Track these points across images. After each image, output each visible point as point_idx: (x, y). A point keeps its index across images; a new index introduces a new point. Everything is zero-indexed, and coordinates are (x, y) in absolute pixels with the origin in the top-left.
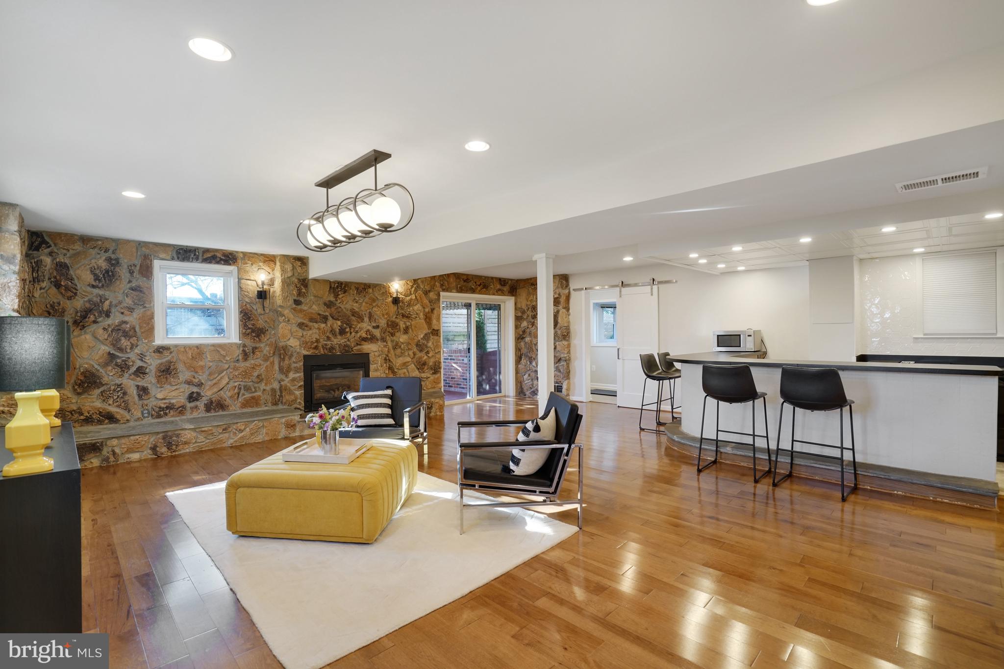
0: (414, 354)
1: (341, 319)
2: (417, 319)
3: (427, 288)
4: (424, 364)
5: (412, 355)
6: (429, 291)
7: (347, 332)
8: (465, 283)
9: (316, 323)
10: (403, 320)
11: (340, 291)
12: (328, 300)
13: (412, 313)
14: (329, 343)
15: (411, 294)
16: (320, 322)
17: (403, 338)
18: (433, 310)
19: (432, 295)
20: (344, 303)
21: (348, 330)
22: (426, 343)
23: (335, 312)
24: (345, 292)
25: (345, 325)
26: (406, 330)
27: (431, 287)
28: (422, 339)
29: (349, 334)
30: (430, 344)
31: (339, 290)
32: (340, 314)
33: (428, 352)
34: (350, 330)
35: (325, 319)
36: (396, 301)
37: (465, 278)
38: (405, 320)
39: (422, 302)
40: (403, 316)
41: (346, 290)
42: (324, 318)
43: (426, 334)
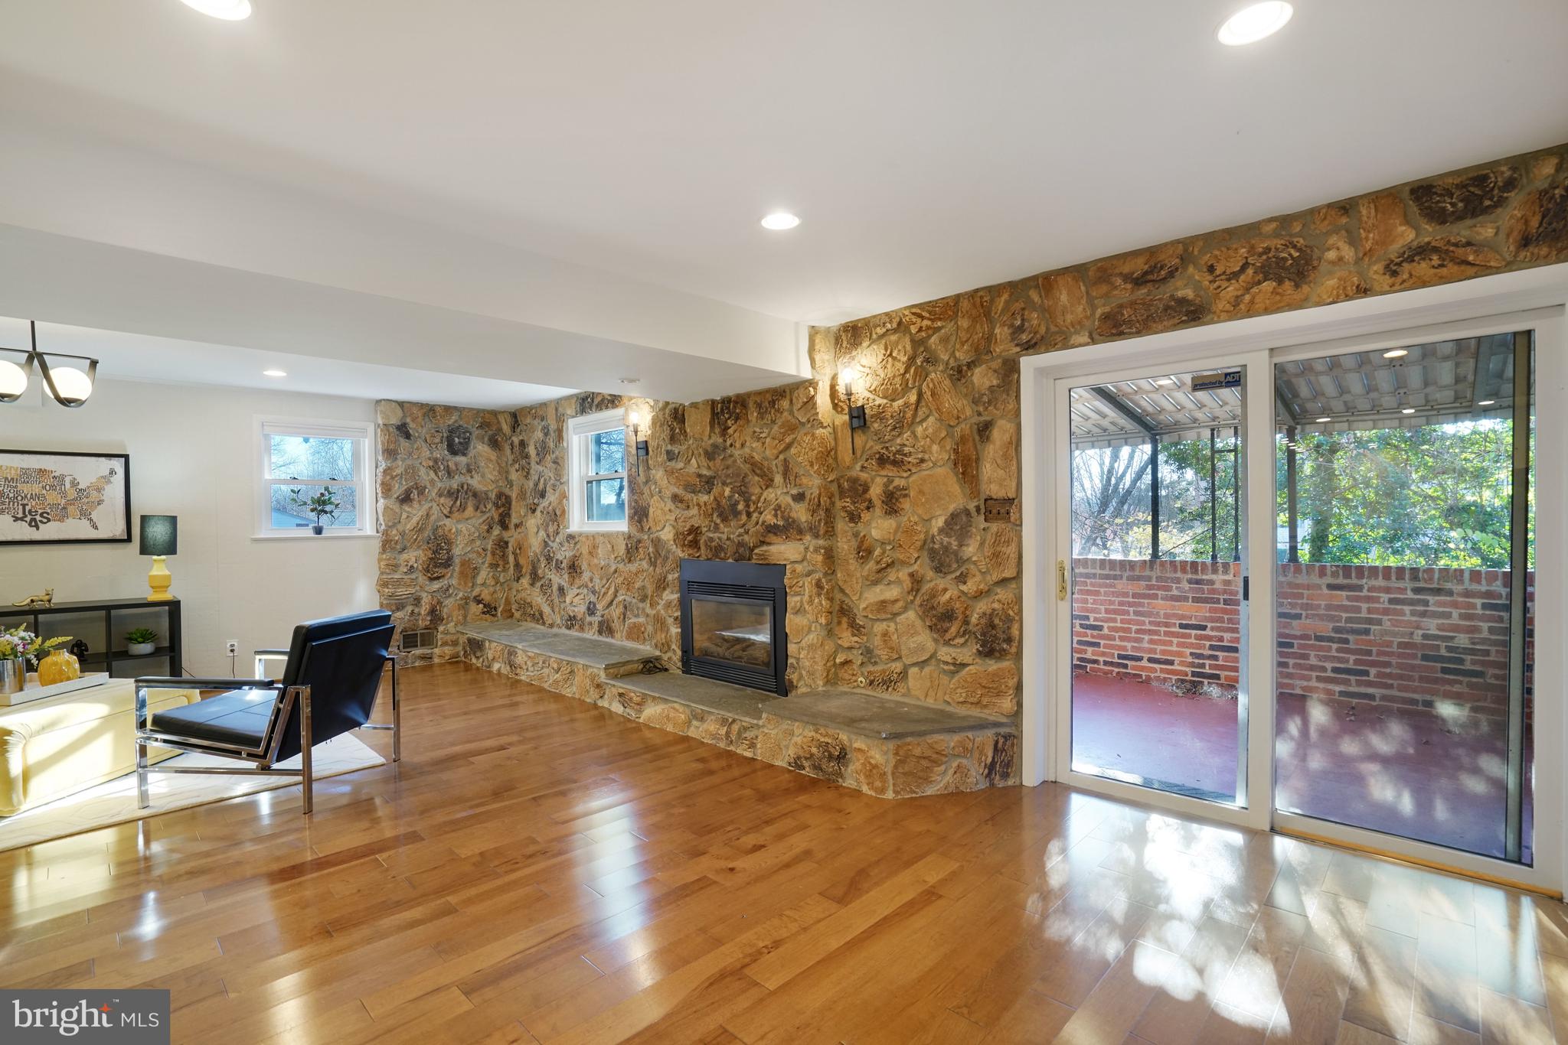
0: (917, 581)
1: (731, 483)
2: (924, 465)
3: (963, 356)
4: (948, 616)
5: (907, 583)
6: (970, 365)
7: (740, 513)
8: (1143, 291)
9: (694, 492)
10: (883, 473)
11: (729, 418)
12: (711, 441)
13: (906, 450)
14: (716, 535)
15: (906, 389)
16: (699, 492)
17: (879, 527)
18: (984, 430)
19: (982, 378)
20: (738, 445)
21: (741, 507)
22: (954, 544)
23: (722, 467)
24: (737, 419)
25: (737, 495)
26: (892, 502)
27: (977, 350)
28: (941, 531)
29: (744, 517)
30: (970, 550)
31: (727, 416)
32: (730, 471)
33: (962, 579)
34: (748, 506)
35: (709, 483)
36: (859, 418)
37: (1139, 266)
38: (890, 471)
39: (938, 409)
40: (882, 461)
41: (738, 414)
42: (707, 482)
43: (954, 516)
